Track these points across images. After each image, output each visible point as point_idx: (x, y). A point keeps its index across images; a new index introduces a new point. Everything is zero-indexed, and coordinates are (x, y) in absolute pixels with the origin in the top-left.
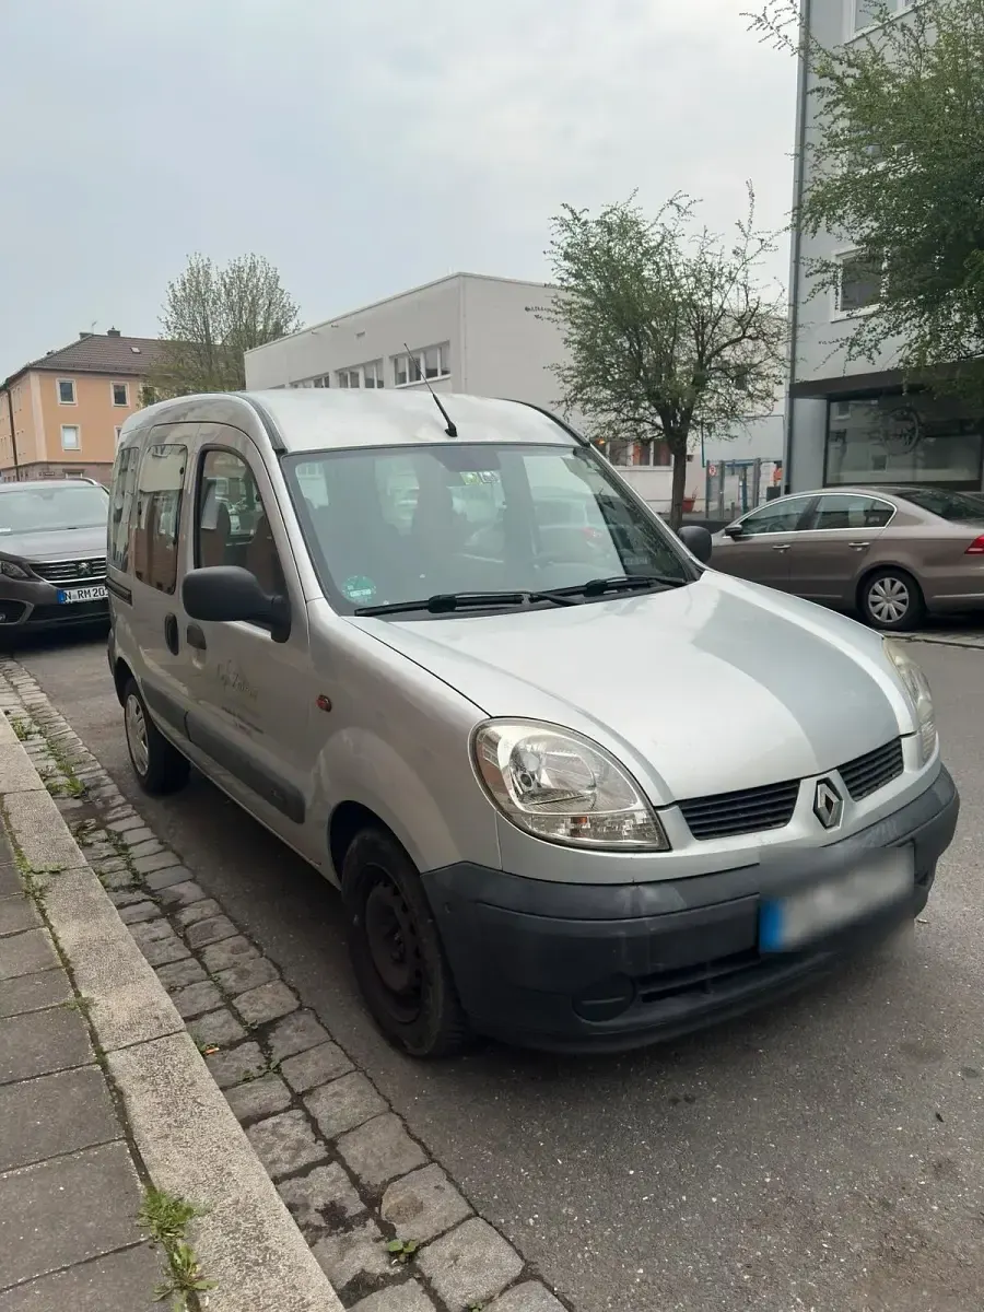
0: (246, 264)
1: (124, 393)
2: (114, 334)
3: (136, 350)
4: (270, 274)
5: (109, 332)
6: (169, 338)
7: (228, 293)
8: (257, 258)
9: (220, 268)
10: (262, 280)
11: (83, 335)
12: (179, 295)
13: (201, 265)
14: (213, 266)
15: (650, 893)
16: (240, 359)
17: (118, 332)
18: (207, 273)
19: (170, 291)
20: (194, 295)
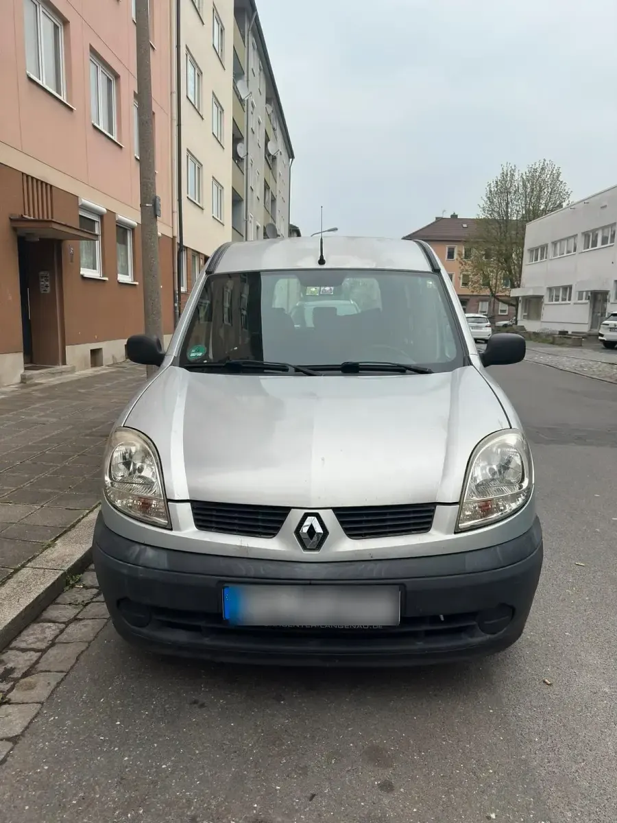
0: (538, 166)
1: (453, 252)
2: (454, 216)
3: (465, 226)
4: (554, 172)
5: (452, 216)
6: (483, 217)
7: (525, 186)
8: (547, 162)
9: (522, 170)
10: (548, 176)
11: (437, 218)
12: (493, 190)
13: (509, 170)
14: (517, 170)
15: (150, 553)
16: (524, 229)
17: (457, 216)
18: (512, 175)
19: (488, 188)
20: (503, 189)
